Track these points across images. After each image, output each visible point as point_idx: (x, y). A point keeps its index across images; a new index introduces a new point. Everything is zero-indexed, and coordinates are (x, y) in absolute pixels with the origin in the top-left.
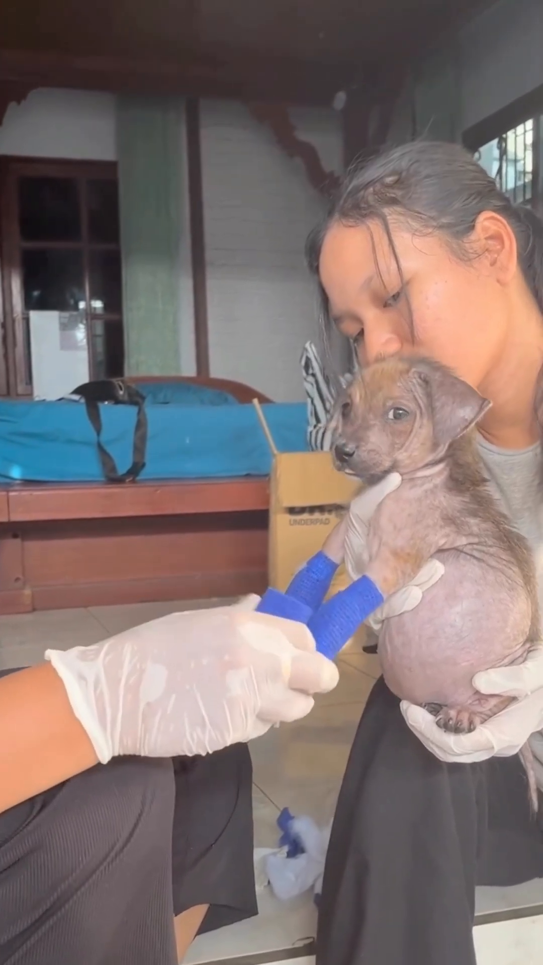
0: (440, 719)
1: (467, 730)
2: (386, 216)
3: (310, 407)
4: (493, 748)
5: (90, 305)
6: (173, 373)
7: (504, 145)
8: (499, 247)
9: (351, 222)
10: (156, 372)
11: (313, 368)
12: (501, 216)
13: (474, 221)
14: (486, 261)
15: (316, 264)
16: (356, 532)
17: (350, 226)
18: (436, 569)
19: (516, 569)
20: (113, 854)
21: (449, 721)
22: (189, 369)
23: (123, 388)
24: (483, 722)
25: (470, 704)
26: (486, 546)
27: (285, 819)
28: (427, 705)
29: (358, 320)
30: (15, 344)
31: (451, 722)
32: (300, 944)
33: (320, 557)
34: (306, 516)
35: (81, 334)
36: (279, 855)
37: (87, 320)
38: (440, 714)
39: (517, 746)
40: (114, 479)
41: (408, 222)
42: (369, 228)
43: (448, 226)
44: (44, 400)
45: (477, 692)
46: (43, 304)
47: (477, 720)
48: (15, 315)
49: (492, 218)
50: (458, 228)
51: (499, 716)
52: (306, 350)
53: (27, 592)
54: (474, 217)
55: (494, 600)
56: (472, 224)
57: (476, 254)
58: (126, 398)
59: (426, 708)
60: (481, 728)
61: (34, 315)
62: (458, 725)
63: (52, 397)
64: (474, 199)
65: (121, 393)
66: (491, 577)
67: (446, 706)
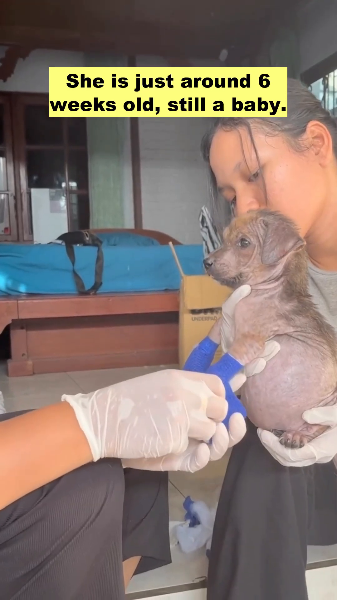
0: (282, 439)
1: (299, 446)
2: (249, 124)
3: (205, 247)
4: (315, 458)
5: (69, 184)
6: (119, 227)
7: (326, 82)
8: (321, 143)
9: (228, 128)
10: (110, 226)
11: (207, 223)
12: (323, 123)
13: (305, 126)
14: (312, 152)
15: (208, 155)
16: (226, 324)
17: (227, 131)
18: (274, 347)
19: (326, 347)
20: (89, 522)
21: (287, 441)
22: (129, 224)
23: (88, 235)
24: (309, 442)
25: (301, 430)
26: (305, 333)
27: (188, 503)
28: (274, 431)
29: (233, 189)
30: (22, 209)
31: (289, 441)
32: (198, 581)
33: (207, 339)
34: (202, 315)
35: (63, 202)
36: (184, 526)
37: (66, 194)
38: (282, 436)
39: (331, 456)
40: (83, 293)
41: (263, 128)
42: (239, 132)
43: (289, 130)
44: (40, 244)
45: (306, 423)
46: (39, 185)
47: (305, 440)
48: (22, 191)
49: (317, 125)
50: (295, 132)
51: (319, 438)
52: (202, 211)
53: (30, 363)
54: (305, 125)
55: (312, 366)
56: (304, 128)
57: (306, 147)
58: (91, 242)
59: (273, 432)
60: (308, 445)
61: (34, 191)
62: (293, 443)
63: (45, 241)
64: (306, 112)
65: (87, 239)
66: (310, 351)
67: (285, 431)
